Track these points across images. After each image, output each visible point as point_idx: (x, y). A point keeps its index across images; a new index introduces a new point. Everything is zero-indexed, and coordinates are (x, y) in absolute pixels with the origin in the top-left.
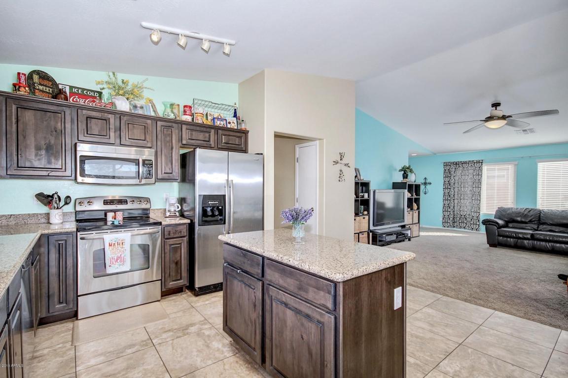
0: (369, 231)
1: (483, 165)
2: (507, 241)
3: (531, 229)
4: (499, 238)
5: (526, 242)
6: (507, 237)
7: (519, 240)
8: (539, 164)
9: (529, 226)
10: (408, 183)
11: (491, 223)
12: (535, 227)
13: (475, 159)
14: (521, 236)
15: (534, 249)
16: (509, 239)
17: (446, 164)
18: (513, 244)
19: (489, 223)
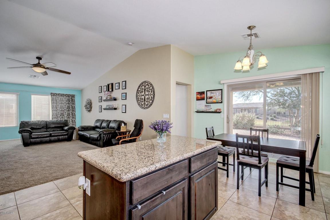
2: (36, 141)
6: (37, 138)
8: (32, 96)
12: (45, 130)
14: (45, 136)
19: (24, 132)
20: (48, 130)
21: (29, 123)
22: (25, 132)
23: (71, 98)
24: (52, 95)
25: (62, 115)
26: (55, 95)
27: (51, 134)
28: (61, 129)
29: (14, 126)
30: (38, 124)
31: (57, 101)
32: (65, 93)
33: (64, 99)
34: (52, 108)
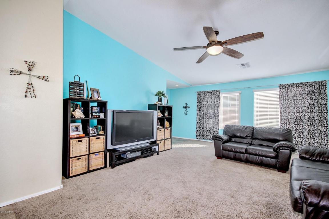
0: (106, 150)
1: (220, 94)
2: (229, 154)
3: (247, 143)
4: (223, 151)
5: (242, 155)
6: (228, 150)
7: (237, 154)
8: (254, 93)
9: (245, 141)
10: (158, 105)
11: (218, 139)
12: (250, 141)
13: (216, 89)
14: (238, 150)
15: (247, 162)
16: (230, 152)
17: (198, 93)
18: (232, 157)
19: (216, 139)
20: (254, 142)
24: (281, 88)
26: (287, 87)
27: (246, 150)
31: (290, 96)
33: (302, 92)
34: (281, 108)
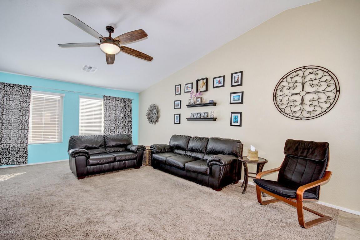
1: (31, 92)
3: (103, 153)
4: (88, 167)
7: (104, 165)
8: (80, 99)
11: (81, 154)
12: (104, 150)
13: (22, 83)
14: (107, 161)
16: (96, 166)
18: (99, 170)
19: (79, 154)
20: (108, 150)
21: (83, 140)
22: (80, 156)
23: (127, 104)
24: (105, 99)
25: (117, 126)
26: (109, 99)
27: (115, 158)
28: (124, 149)
29: (56, 141)
30: (95, 140)
31: (111, 106)
32: (120, 97)
33: (119, 105)
34: (105, 117)
